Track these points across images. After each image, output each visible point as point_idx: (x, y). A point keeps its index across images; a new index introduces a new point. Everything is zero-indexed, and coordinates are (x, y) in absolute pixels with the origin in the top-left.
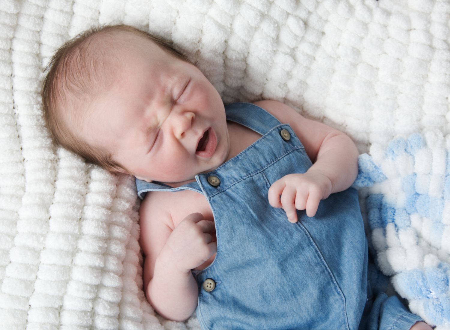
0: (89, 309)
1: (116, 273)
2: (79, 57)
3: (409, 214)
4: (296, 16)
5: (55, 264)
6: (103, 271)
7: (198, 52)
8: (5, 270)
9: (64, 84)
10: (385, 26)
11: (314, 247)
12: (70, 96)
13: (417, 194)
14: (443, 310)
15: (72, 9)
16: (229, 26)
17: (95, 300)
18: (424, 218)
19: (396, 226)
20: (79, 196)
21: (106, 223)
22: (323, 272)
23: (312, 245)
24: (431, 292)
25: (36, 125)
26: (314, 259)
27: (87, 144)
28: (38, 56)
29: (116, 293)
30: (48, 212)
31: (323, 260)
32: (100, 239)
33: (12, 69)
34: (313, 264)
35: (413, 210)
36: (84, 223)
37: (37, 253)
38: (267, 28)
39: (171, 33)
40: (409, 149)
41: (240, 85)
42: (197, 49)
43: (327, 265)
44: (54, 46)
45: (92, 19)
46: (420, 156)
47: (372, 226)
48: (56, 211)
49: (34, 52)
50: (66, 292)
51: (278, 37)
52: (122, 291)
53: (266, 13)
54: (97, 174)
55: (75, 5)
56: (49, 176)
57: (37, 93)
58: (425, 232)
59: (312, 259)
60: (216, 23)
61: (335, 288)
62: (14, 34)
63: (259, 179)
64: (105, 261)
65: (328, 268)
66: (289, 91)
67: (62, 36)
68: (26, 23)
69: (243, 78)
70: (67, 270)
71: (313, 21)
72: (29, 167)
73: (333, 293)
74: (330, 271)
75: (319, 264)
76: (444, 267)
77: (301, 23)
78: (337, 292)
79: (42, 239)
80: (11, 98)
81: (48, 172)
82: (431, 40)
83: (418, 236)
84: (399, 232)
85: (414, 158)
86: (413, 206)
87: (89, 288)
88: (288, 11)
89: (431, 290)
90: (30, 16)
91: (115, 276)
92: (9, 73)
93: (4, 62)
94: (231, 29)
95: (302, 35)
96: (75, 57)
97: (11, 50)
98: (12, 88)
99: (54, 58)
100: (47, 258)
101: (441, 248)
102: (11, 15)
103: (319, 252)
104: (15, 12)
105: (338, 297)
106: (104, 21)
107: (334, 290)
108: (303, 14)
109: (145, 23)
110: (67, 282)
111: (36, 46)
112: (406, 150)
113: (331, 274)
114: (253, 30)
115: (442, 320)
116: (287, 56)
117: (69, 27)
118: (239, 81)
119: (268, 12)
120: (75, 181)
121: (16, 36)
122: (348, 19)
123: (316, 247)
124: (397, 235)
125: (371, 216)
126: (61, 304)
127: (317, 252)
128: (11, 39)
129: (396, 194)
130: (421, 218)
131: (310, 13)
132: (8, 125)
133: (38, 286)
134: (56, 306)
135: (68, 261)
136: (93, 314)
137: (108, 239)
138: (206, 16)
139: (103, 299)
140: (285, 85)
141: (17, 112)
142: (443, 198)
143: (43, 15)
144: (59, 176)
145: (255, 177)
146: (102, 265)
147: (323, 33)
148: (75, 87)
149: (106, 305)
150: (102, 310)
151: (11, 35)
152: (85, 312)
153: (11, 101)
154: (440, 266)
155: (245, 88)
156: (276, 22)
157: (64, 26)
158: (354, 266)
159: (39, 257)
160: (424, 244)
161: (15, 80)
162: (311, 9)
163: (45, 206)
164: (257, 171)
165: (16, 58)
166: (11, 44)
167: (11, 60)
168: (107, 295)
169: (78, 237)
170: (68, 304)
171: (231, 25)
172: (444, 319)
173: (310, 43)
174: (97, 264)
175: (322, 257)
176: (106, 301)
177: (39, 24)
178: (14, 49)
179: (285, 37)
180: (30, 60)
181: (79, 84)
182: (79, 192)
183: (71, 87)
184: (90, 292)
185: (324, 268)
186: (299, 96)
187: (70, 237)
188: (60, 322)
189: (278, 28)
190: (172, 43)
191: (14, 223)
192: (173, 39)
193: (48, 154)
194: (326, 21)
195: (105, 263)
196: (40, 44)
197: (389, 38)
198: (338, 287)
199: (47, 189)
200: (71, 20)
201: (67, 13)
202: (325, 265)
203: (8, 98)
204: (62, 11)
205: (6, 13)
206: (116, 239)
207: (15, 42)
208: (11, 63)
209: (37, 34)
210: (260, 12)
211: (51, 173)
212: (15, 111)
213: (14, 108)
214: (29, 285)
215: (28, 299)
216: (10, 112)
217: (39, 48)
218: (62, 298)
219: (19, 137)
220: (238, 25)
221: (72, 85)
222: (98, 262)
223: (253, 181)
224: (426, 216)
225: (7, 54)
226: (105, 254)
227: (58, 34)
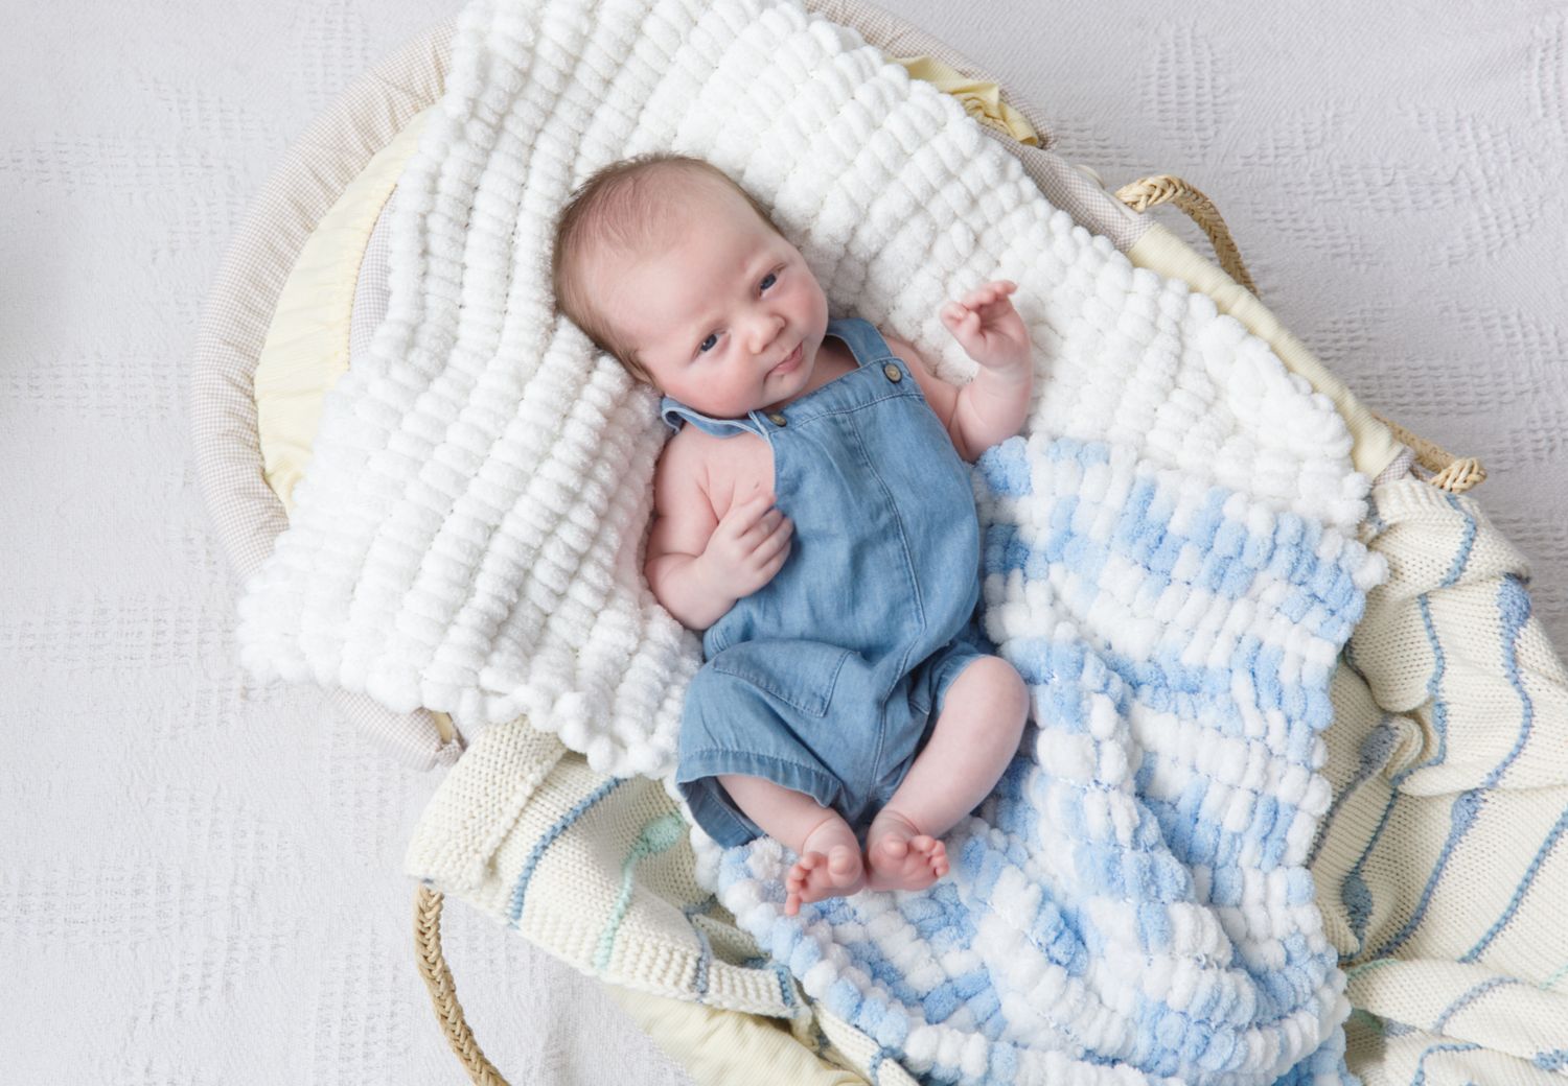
0: (536, 546)
1: (595, 510)
2: (630, 192)
3: (1049, 563)
4: (966, 224)
5: (509, 464)
6: (574, 498)
7: (807, 232)
8: (433, 450)
9: (597, 225)
10: (1093, 277)
11: (901, 541)
12: (602, 245)
13: (1071, 534)
14: (1063, 704)
15: (638, 116)
16: (865, 207)
17: (548, 535)
18: (1071, 573)
19: (1025, 575)
20: (574, 383)
21: (600, 435)
22: (905, 581)
23: (899, 538)
24: (1053, 677)
25: (541, 269)
26: (897, 559)
27: (607, 324)
28: (570, 169)
29: (582, 535)
30: (521, 389)
31: (910, 565)
32: (586, 451)
33: (527, 176)
34: (894, 565)
35: (1057, 557)
36: (569, 422)
37: (488, 441)
38: (917, 228)
39: (776, 193)
40: (1082, 456)
41: (851, 303)
42: (807, 227)
43: (913, 574)
44: (597, 162)
45: (663, 139)
46: (1095, 472)
47: (989, 570)
48: (534, 391)
49: (566, 161)
50: (511, 510)
51: (931, 247)
52: (593, 539)
53: (923, 204)
54: (607, 364)
55: (644, 111)
56: (538, 343)
57: (553, 222)
58: (1067, 594)
59: (894, 556)
60: (848, 195)
61: (917, 610)
62: (544, 123)
63: (844, 421)
64: (584, 485)
65: (914, 579)
66: (921, 336)
67: (613, 152)
68: (566, 114)
69: (859, 293)
70: (525, 479)
71: (989, 238)
72: (510, 322)
73: (912, 617)
74: (915, 583)
75: (902, 566)
76: (1084, 646)
77: (971, 237)
78: (918, 617)
79: (502, 423)
80: (514, 218)
81: (539, 337)
82: (1156, 316)
83: (1055, 598)
84: (1028, 583)
85: (1083, 472)
86: (1059, 551)
87: (547, 514)
88: (957, 212)
89: (1054, 674)
90: (575, 104)
91: (591, 511)
92: (520, 178)
93: (519, 160)
94: (868, 213)
95: (967, 256)
96: (624, 190)
97: (532, 148)
98: (519, 204)
99: (590, 181)
100: (500, 452)
101: (1085, 622)
102: (549, 92)
103: (907, 552)
104: (556, 90)
105: (916, 624)
106: (680, 147)
107: (914, 614)
108: (977, 224)
109: (739, 167)
110: (518, 495)
111: (571, 153)
112: (1077, 456)
113: (916, 589)
114: (898, 225)
115: (1059, 719)
116: (937, 281)
117: (626, 141)
118: (852, 297)
119: (926, 204)
120: (575, 361)
121: (546, 128)
122: (1041, 251)
123: (904, 542)
124: (1024, 588)
125: (991, 554)
126: (498, 523)
127: (904, 549)
128: (539, 131)
129: (1038, 529)
130: (1067, 571)
131: (987, 225)
132: (499, 254)
133: (474, 487)
134: (492, 523)
135: (531, 466)
136: (538, 554)
137: (595, 457)
138: (836, 182)
139: (561, 539)
140: (919, 324)
141: (516, 241)
142: (1108, 548)
143: (594, 111)
144: (552, 347)
145: (839, 417)
146: (577, 489)
147: (998, 263)
148: (614, 235)
149: (561, 547)
150: (554, 553)
151: (539, 123)
152: (529, 547)
153: (512, 222)
154: (1077, 642)
155: (859, 310)
156: (933, 223)
157: (620, 139)
158: (956, 588)
159: (489, 447)
160: (1060, 607)
161: (528, 194)
162: (991, 218)
163: (520, 381)
164: (841, 409)
165: (537, 162)
166: (536, 138)
167: (529, 161)
168: (569, 535)
169: (555, 438)
170: (509, 526)
171: (868, 207)
172: (1062, 719)
173: (976, 271)
174: (571, 485)
175: (909, 560)
176: (564, 543)
177: (583, 121)
178: (538, 147)
179: (941, 250)
180: (557, 172)
181: (621, 231)
182: (575, 379)
183: (608, 233)
184: (547, 521)
185: (908, 576)
186: (935, 350)
187: (544, 433)
188: (487, 547)
189: (934, 233)
190: (771, 207)
191: (467, 392)
192: (776, 201)
193: (546, 315)
194: (1008, 245)
195: (582, 488)
196: (577, 154)
197: (1093, 295)
198: (921, 612)
199: (529, 359)
200: (632, 131)
201: (629, 118)
202: (910, 572)
203: (510, 216)
204: (623, 113)
205: (543, 88)
206: (607, 460)
207: (542, 137)
208: (527, 167)
209: (577, 137)
210: (916, 200)
211: (542, 339)
212: (515, 238)
213: (513, 234)
214: (461, 482)
215: (452, 501)
216: (507, 238)
217: (574, 159)
218: (502, 516)
219: (508, 277)
220: (879, 212)
221: (610, 230)
222: (573, 482)
223: (835, 421)
224: (1074, 571)
225: (525, 150)
226: (586, 475)
227: (607, 147)
